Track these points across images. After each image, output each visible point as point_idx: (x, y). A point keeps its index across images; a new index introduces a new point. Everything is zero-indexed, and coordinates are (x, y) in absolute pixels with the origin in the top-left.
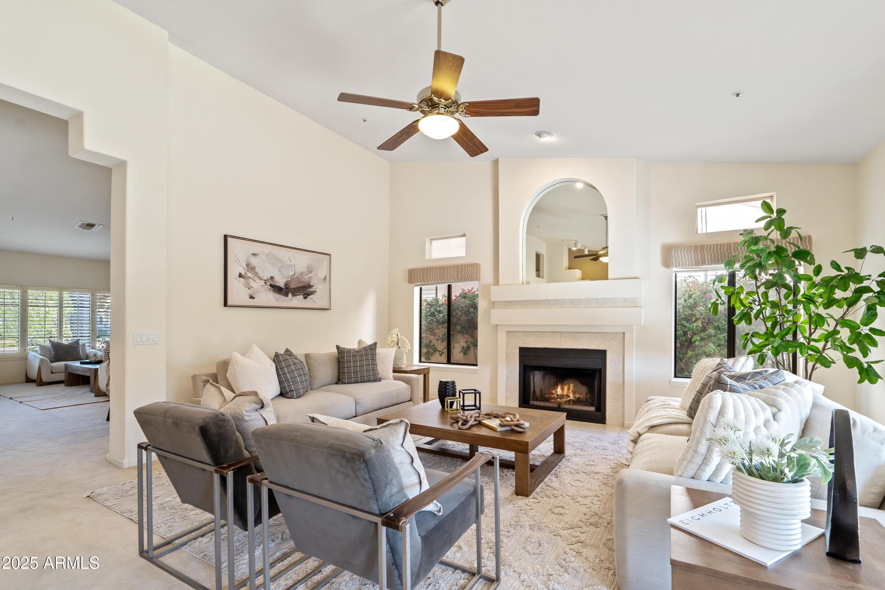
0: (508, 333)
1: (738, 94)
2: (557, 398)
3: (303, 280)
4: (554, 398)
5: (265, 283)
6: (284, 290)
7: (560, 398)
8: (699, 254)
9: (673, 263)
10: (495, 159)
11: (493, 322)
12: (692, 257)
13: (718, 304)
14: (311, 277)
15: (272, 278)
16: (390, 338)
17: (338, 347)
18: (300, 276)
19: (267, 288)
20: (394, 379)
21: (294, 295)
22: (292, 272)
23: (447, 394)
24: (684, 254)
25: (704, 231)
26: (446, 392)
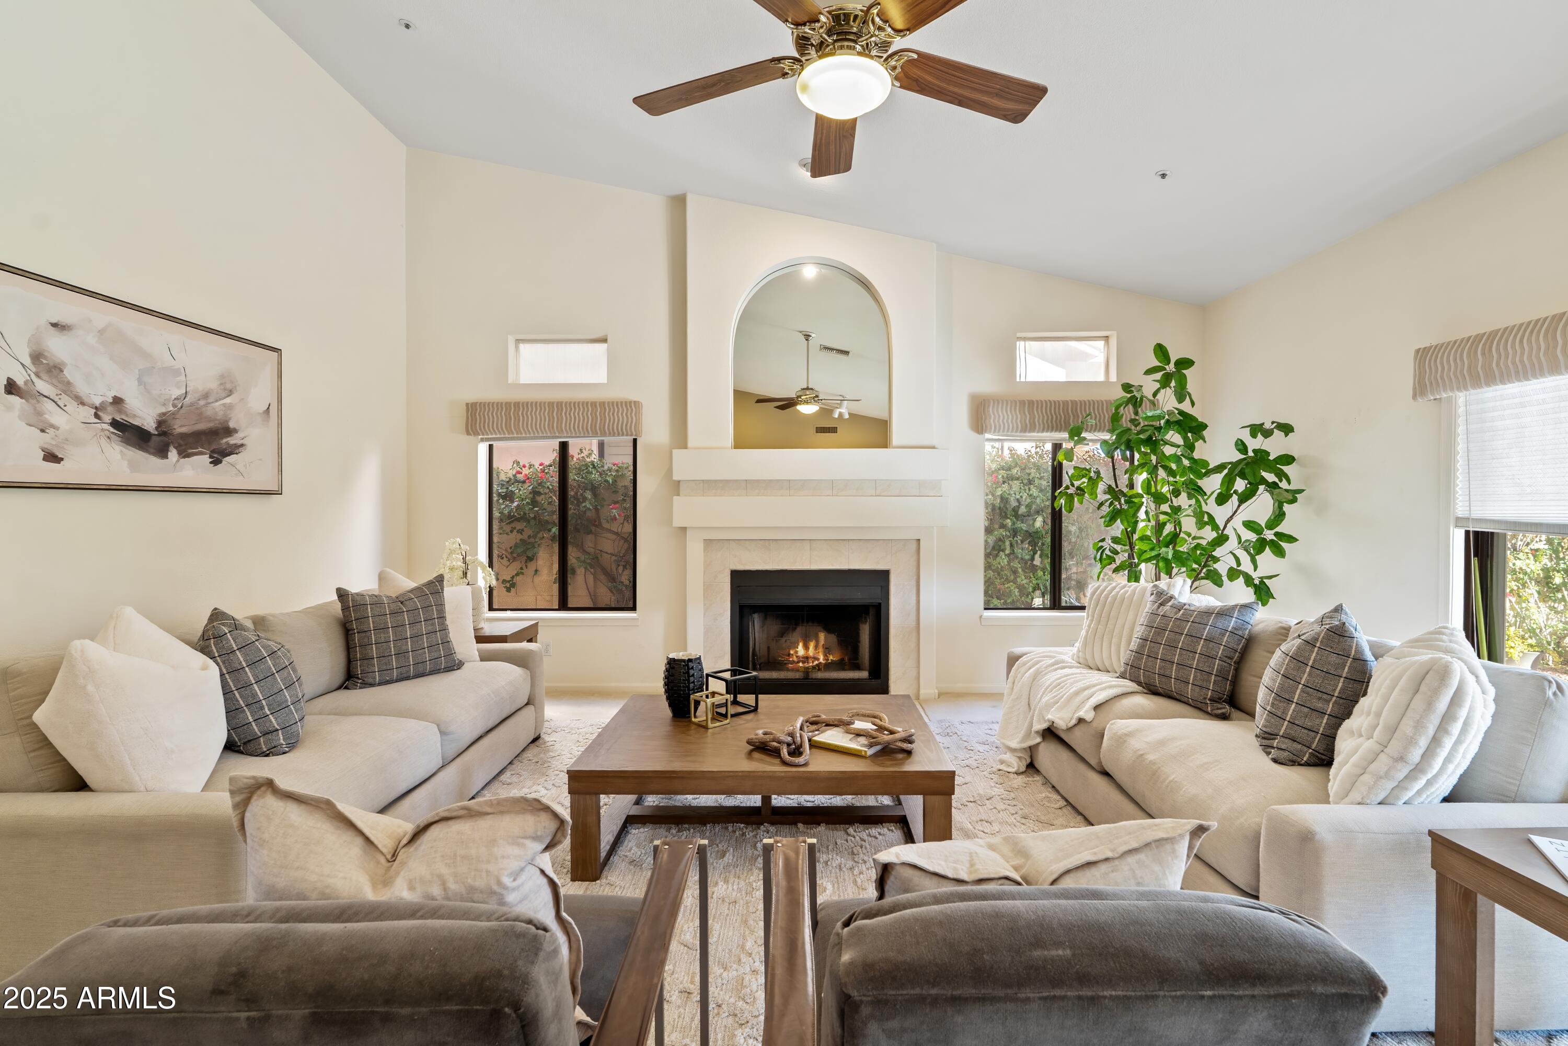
0: (708, 543)
1: (1163, 174)
2: (798, 662)
3: (209, 412)
4: (793, 662)
5: (97, 416)
6: (154, 438)
7: (803, 662)
8: (1027, 413)
9: (991, 426)
10: (677, 192)
11: (678, 522)
12: (1017, 419)
13: (1072, 494)
14: (230, 407)
15: (117, 401)
16: (448, 562)
17: (342, 594)
18: (202, 403)
19: (102, 430)
20: (482, 660)
21: (184, 454)
22: (179, 387)
23: (691, 685)
24: (1007, 413)
25: (1023, 379)
26: (689, 683)
